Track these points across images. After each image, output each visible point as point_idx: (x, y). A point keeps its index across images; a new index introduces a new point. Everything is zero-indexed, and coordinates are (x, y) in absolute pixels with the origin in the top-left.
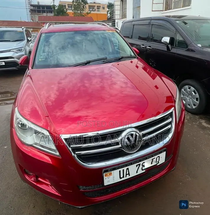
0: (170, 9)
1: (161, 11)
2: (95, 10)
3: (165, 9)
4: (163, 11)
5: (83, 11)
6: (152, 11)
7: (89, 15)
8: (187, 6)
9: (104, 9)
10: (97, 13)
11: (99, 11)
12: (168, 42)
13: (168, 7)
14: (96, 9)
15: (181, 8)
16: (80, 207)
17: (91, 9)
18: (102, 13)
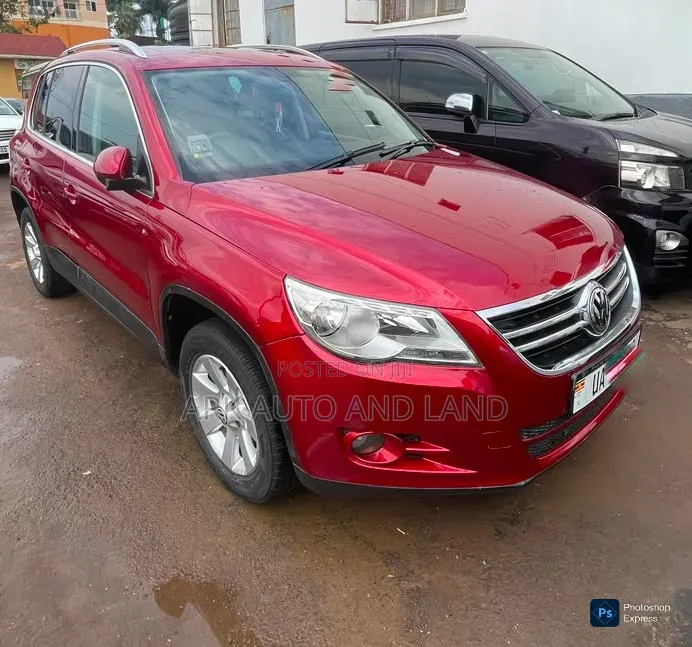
0: (397, 19)
1: (373, 22)
2: (58, 11)
3: (383, 17)
4: (377, 23)
5: (13, 11)
6: (347, 22)
7: (42, 31)
8: (451, 10)
9: (94, 9)
10: (65, 23)
11: (74, 15)
12: (470, 108)
13: (390, 12)
14: (62, 9)
15: (433, 16)
16: (523, 483)
17: (39, 8)
18: (86, 23)
